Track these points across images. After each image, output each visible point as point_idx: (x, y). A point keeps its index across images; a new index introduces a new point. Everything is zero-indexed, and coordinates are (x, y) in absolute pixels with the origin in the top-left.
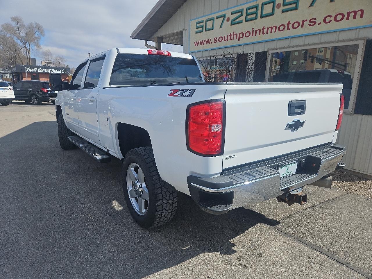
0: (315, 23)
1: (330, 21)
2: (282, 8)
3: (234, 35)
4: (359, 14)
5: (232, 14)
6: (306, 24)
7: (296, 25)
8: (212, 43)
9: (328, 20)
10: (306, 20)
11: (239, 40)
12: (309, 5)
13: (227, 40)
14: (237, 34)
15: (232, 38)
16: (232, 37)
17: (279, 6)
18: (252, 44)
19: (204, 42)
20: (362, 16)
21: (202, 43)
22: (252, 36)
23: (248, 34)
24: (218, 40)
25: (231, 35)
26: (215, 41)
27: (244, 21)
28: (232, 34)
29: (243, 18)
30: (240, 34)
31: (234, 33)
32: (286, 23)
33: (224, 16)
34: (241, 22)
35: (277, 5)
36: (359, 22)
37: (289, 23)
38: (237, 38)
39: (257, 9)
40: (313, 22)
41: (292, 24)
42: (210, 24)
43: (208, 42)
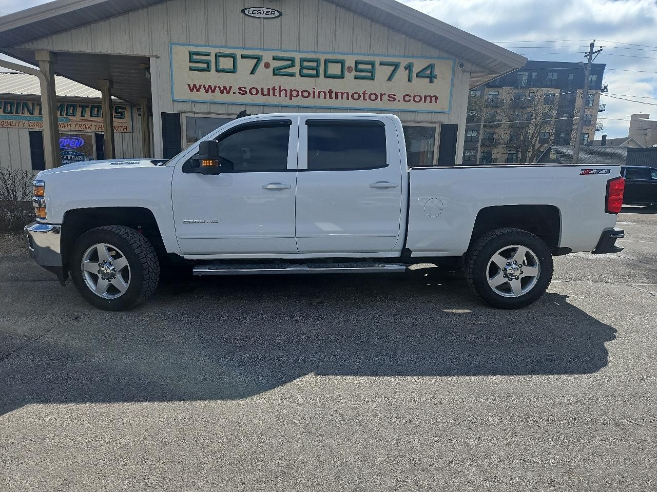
0: (394, 99)
1: (410, 101)
2: (354, 73)
3: (280, 90)
4: (434, 99)
5: (274, 59)
6: (385, 98)
7: (373, 97)
8: (234, 93)
9: (407, 98)
10: (385, 94)
11: (291, 99)
12: (387, 78)
13: (269, 95)
14: (286, 91)
15: (277, 94)
16: (277, 92)
17: (350, 69)
18: (313, 108)
19: (215, 88)
20: (436, 102)
21: (210, 89)
22: (314, 97)
23: (306, 94)
24: (248, 92)
25: (274, 89)
26: (243, 92)
27: (297, 75)
29: (296, 70)
30: (291, 91)
31: (279, 87)
32: (361, 92)
33: (259, 59)
34: (292, 75)
35: (347, 68)
36: (432, 107)
37: (364, 93)
38: (286, 96)
39: (317, 63)
40: (392, 98)
41: (369, 94)
42: (226, 63)
43: (226, 90)
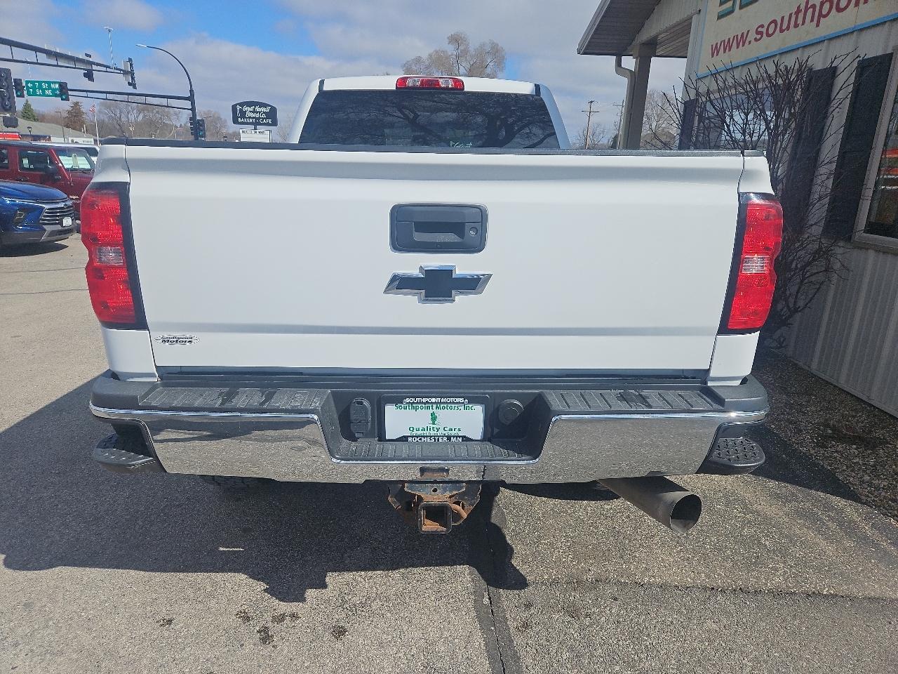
3: (806, 9)
8: (750, 42)
11: (818, 25)
13: (788, 28)
14: (814, 7)
15: (800, 21)
16: (801, 16)
18: (852, 32)
19: (733, 40)
21: (727, 46)
22: (856, 5)
23: (843, 3)
24: (765, 32)
25: (798, 11)
26: (759, 37)
28: (803, 7)
30: (822, 4)
31: (807, 3)
38: (812, 21)
43: (741, 40)
